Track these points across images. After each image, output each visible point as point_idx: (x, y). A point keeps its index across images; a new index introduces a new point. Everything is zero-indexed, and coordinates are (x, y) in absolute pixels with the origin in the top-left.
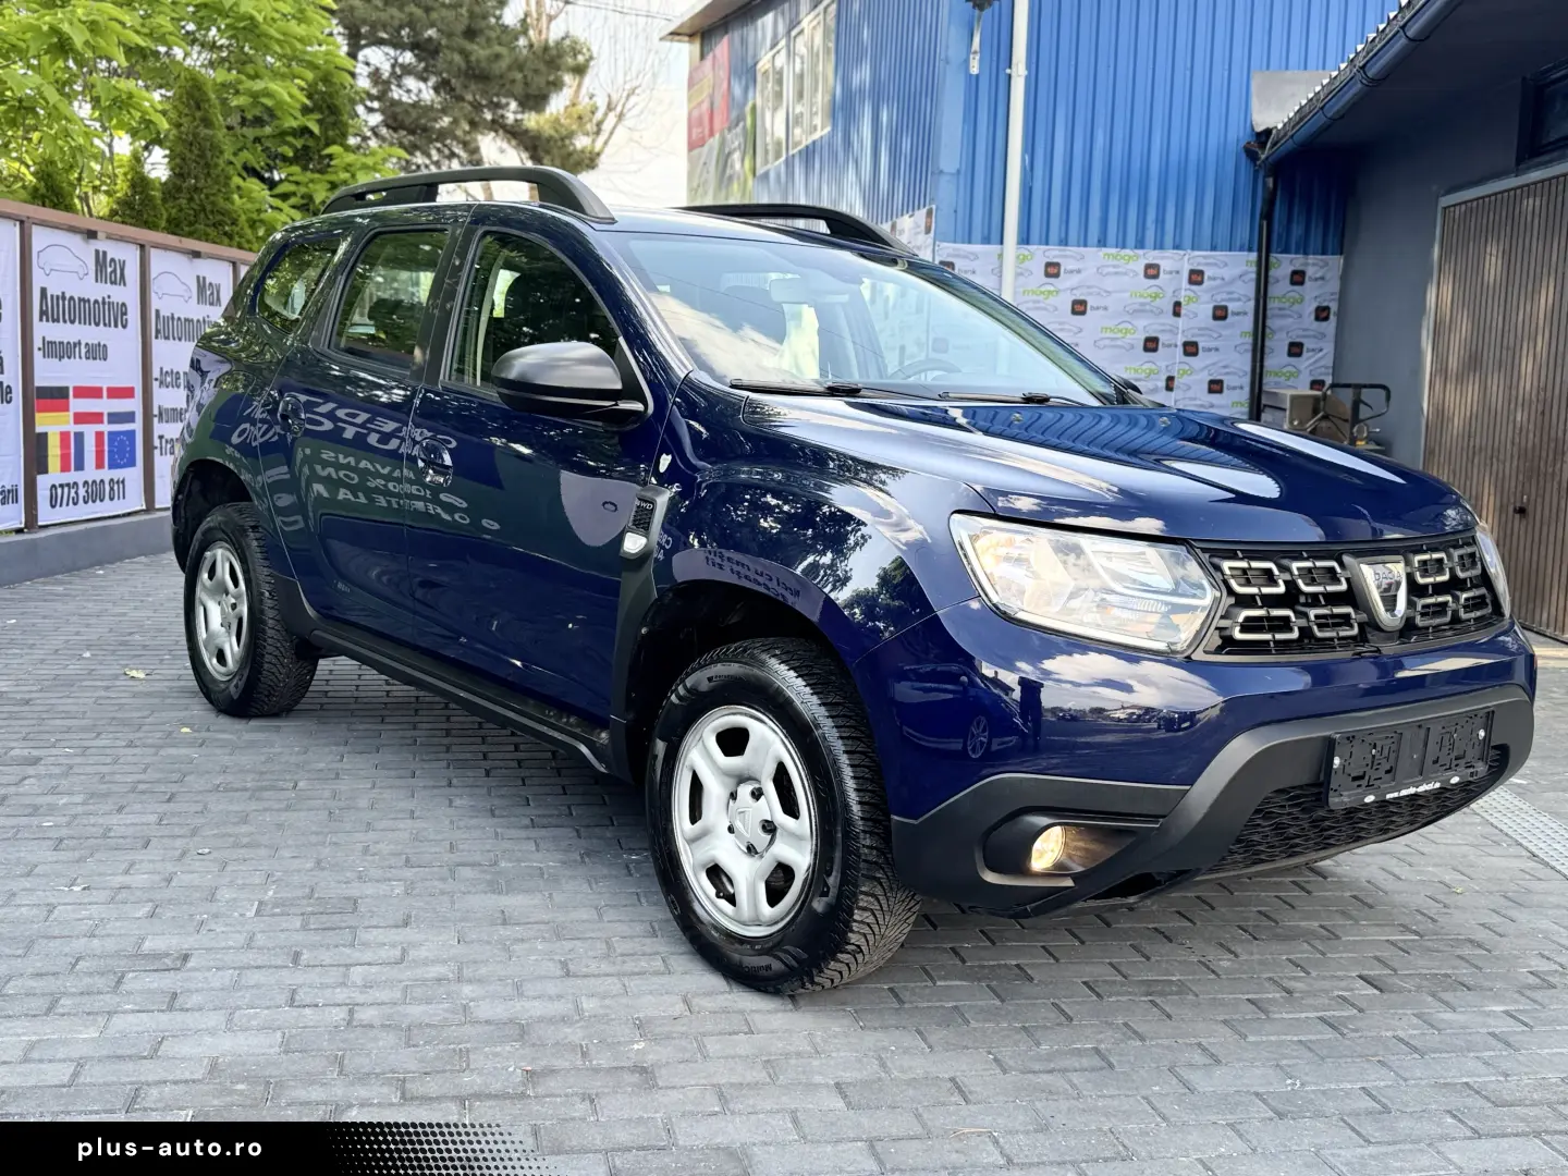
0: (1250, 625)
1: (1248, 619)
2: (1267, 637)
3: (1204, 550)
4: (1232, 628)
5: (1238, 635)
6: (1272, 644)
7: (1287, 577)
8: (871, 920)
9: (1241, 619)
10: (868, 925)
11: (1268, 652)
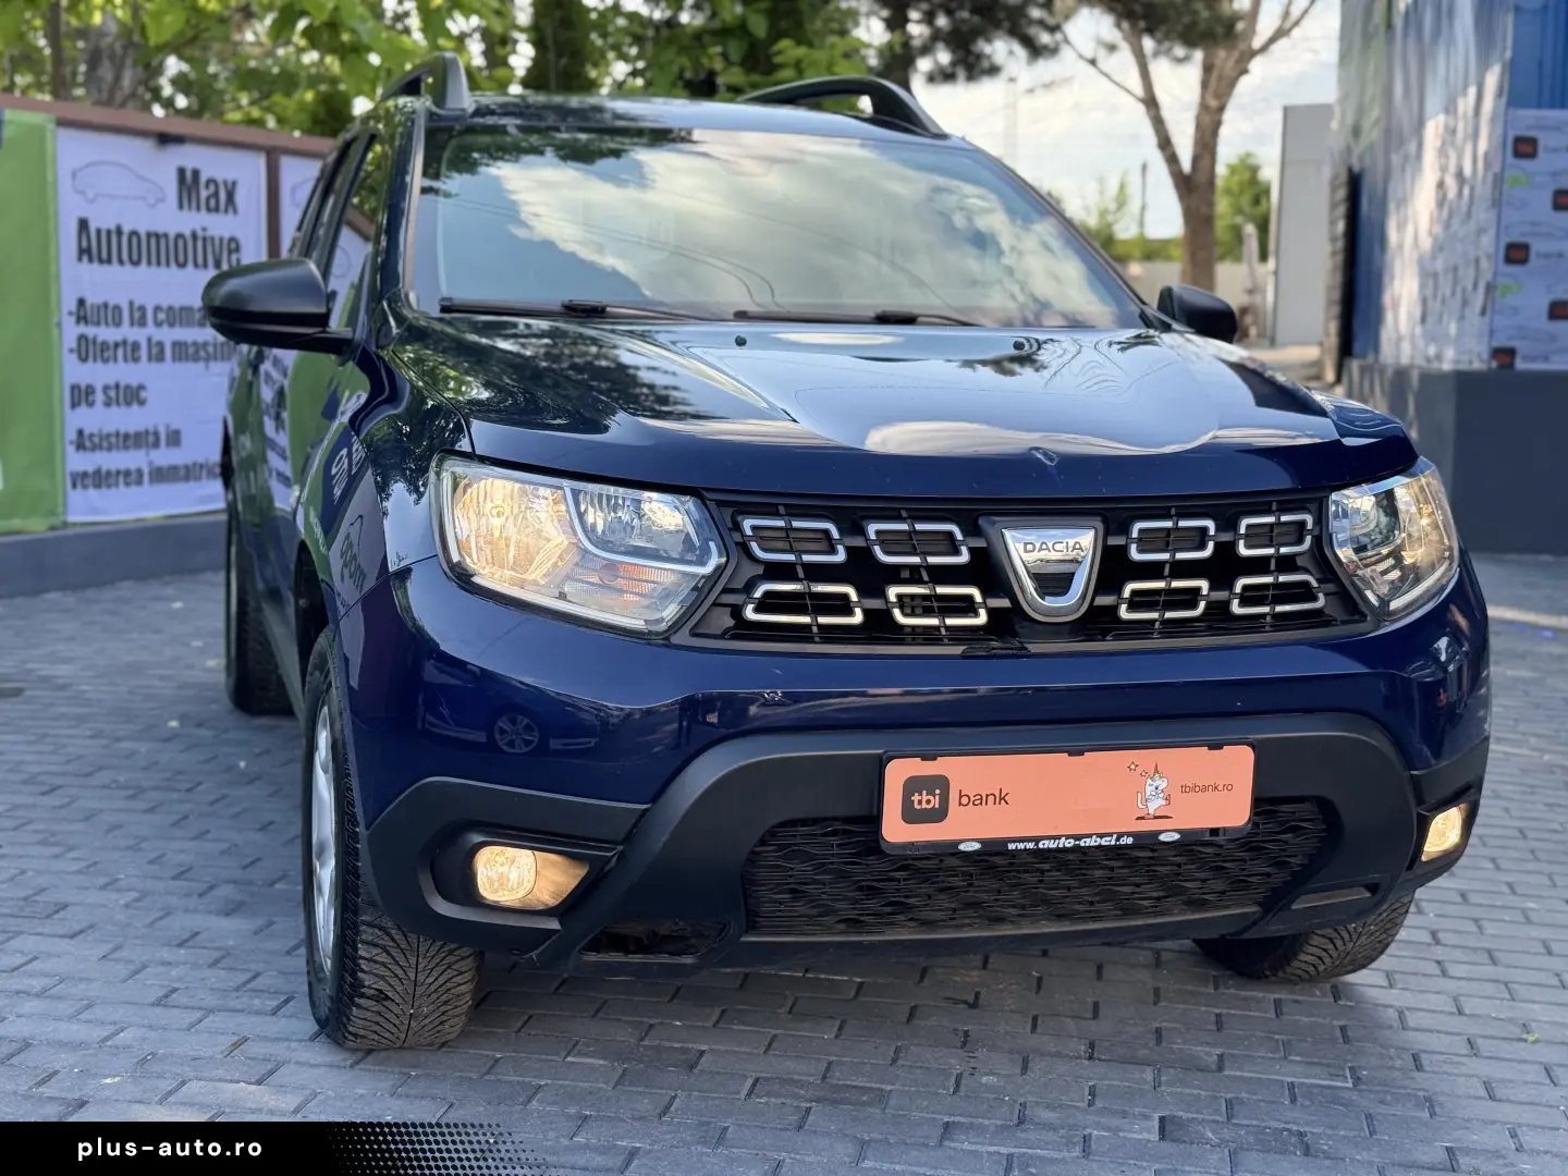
0: (769, 603)
1: (767, 594)
2: (806, 619)
3: (720, 503)
4: (745, 604)
5: (750, 613)
6: (815, 629)
7: (859, 542)
8: (383, 958)
9: (758, 594)
10: (384, 964)
11: (810, 640)
